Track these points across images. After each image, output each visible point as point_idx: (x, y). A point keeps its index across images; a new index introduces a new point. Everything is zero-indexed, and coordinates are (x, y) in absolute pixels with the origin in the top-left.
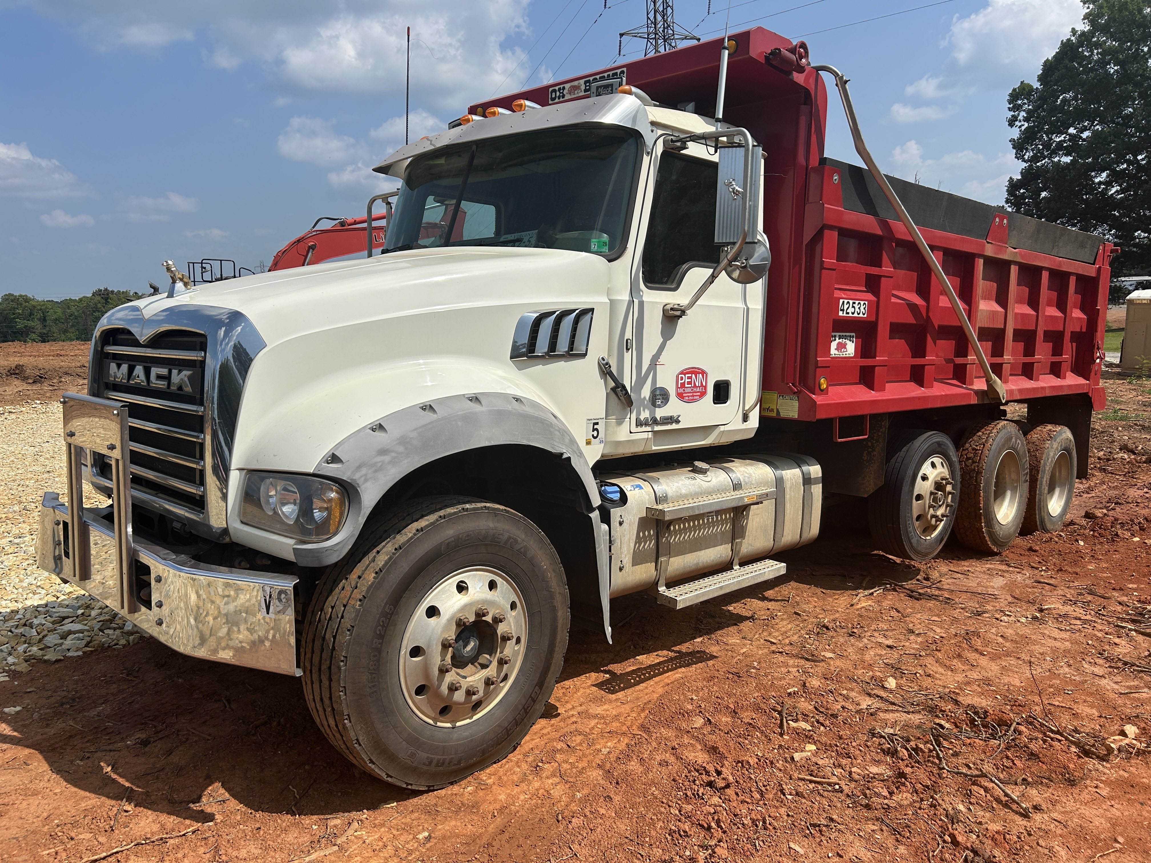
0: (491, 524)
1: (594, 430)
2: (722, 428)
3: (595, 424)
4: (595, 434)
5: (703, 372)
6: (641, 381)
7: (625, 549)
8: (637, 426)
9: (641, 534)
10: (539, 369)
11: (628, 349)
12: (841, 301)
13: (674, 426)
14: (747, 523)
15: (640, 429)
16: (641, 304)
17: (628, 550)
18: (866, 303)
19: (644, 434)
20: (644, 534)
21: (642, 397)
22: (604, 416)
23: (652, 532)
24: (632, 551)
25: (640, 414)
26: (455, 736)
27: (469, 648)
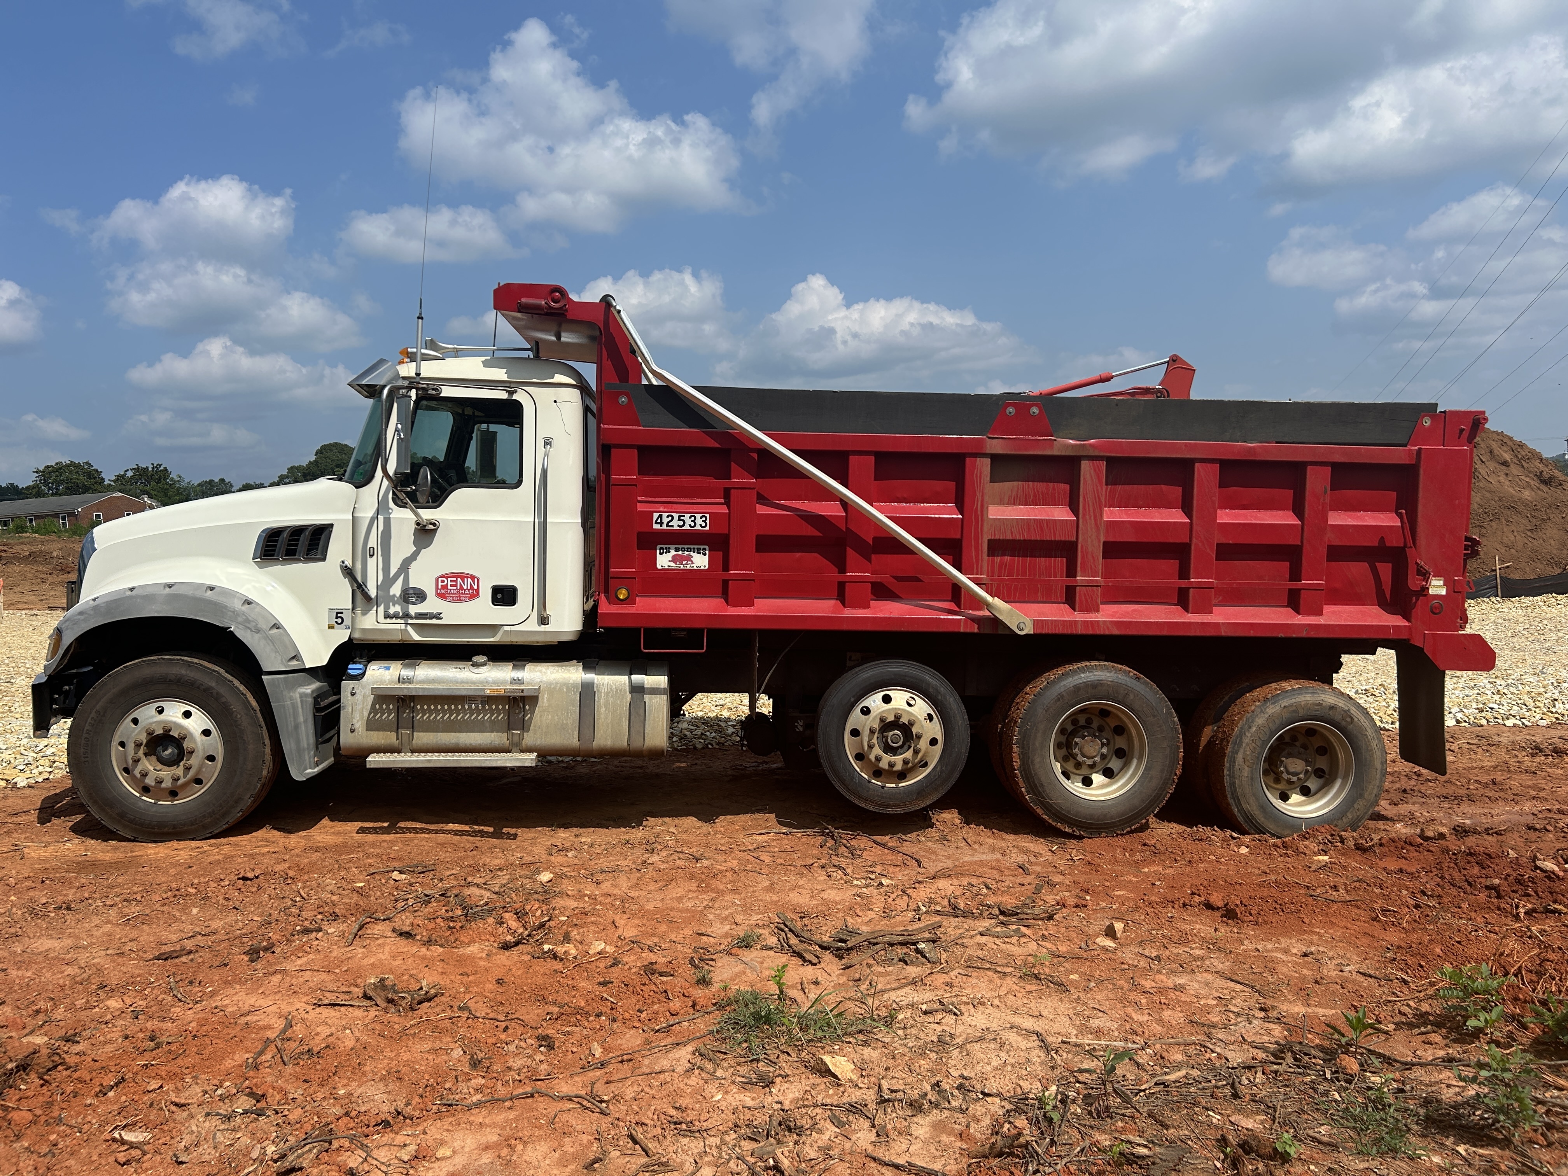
0: (183, 672)
1: (337, 617)
2: (506, 628)
3: (337, 613)
4: (339, 621)
5: (473, 578)
6: (388, 581)
7: (357, 716)
8: (386, 618)
9: (377, 706)
10: (279, 569)
11: (371, 556)
12: (656, 515)
13: (434, 621)
14: (531, 718)
15: (388, 620)
16: (387, 521)
17: (362, 719)
18: (708, 516)
19: (396, 625)
20: (381, 707)
21: (391, 594)
22: (350, 607)
23: (391, 707)
24: (365, 718)
25: (389, 608)
26: (154, 809)
27: (167, 753)
